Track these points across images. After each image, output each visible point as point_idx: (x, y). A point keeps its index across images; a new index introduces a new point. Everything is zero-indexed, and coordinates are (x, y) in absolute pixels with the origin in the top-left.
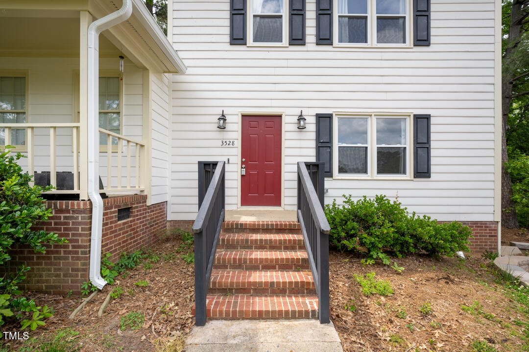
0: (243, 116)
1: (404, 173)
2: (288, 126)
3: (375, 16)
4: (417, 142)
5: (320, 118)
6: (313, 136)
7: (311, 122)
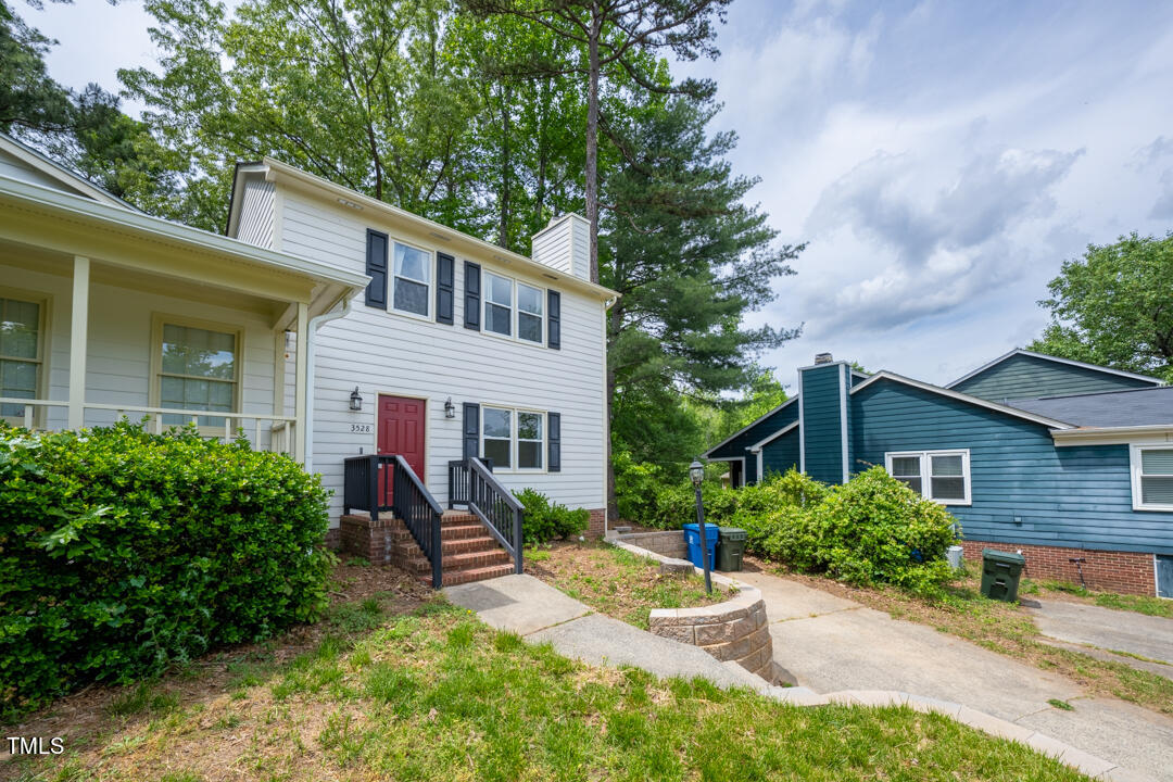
0: (380, 395)
1: (540, 467)
2: (434, 413)
3: (518, 310)
4: (550, 438)
5: (467, 406)
6: (460, 426)
7: (459, 409)
